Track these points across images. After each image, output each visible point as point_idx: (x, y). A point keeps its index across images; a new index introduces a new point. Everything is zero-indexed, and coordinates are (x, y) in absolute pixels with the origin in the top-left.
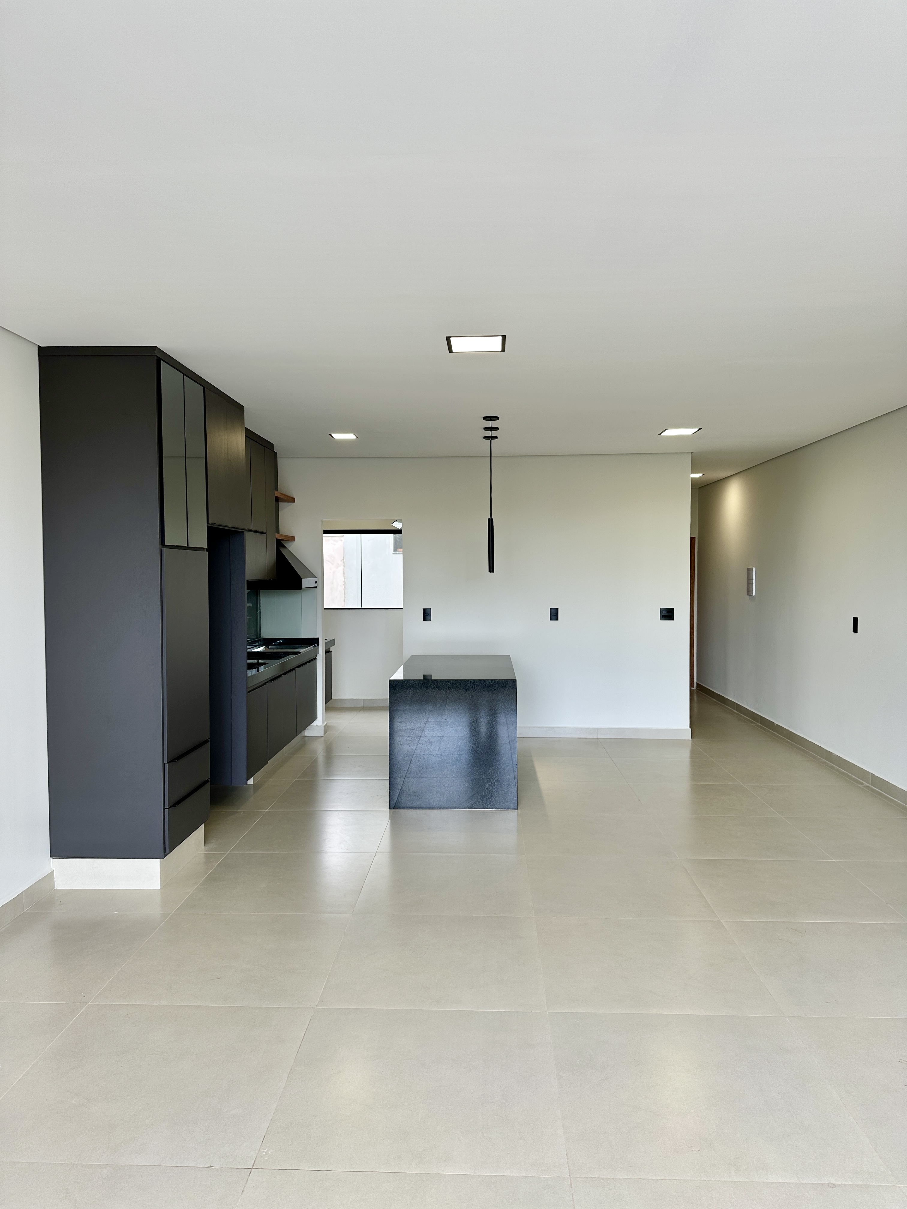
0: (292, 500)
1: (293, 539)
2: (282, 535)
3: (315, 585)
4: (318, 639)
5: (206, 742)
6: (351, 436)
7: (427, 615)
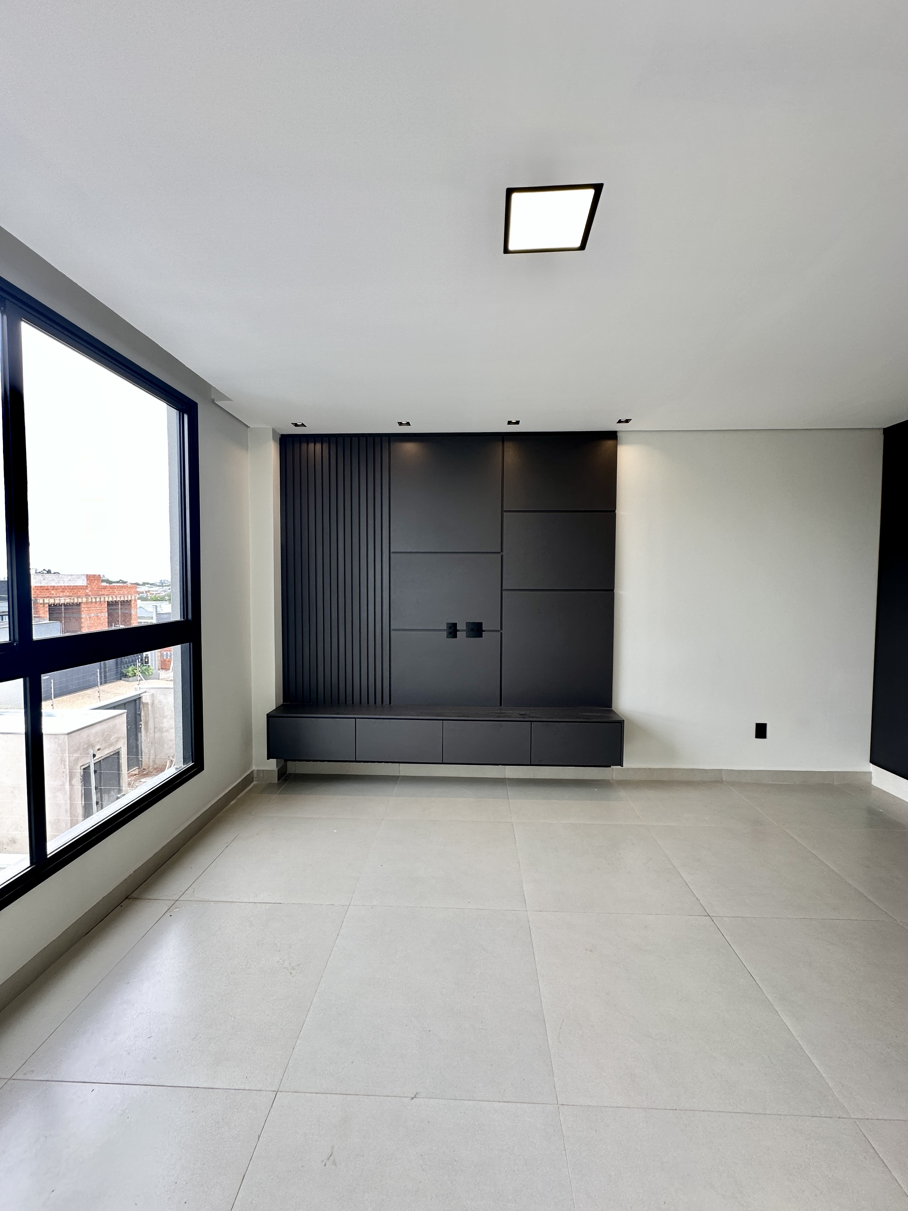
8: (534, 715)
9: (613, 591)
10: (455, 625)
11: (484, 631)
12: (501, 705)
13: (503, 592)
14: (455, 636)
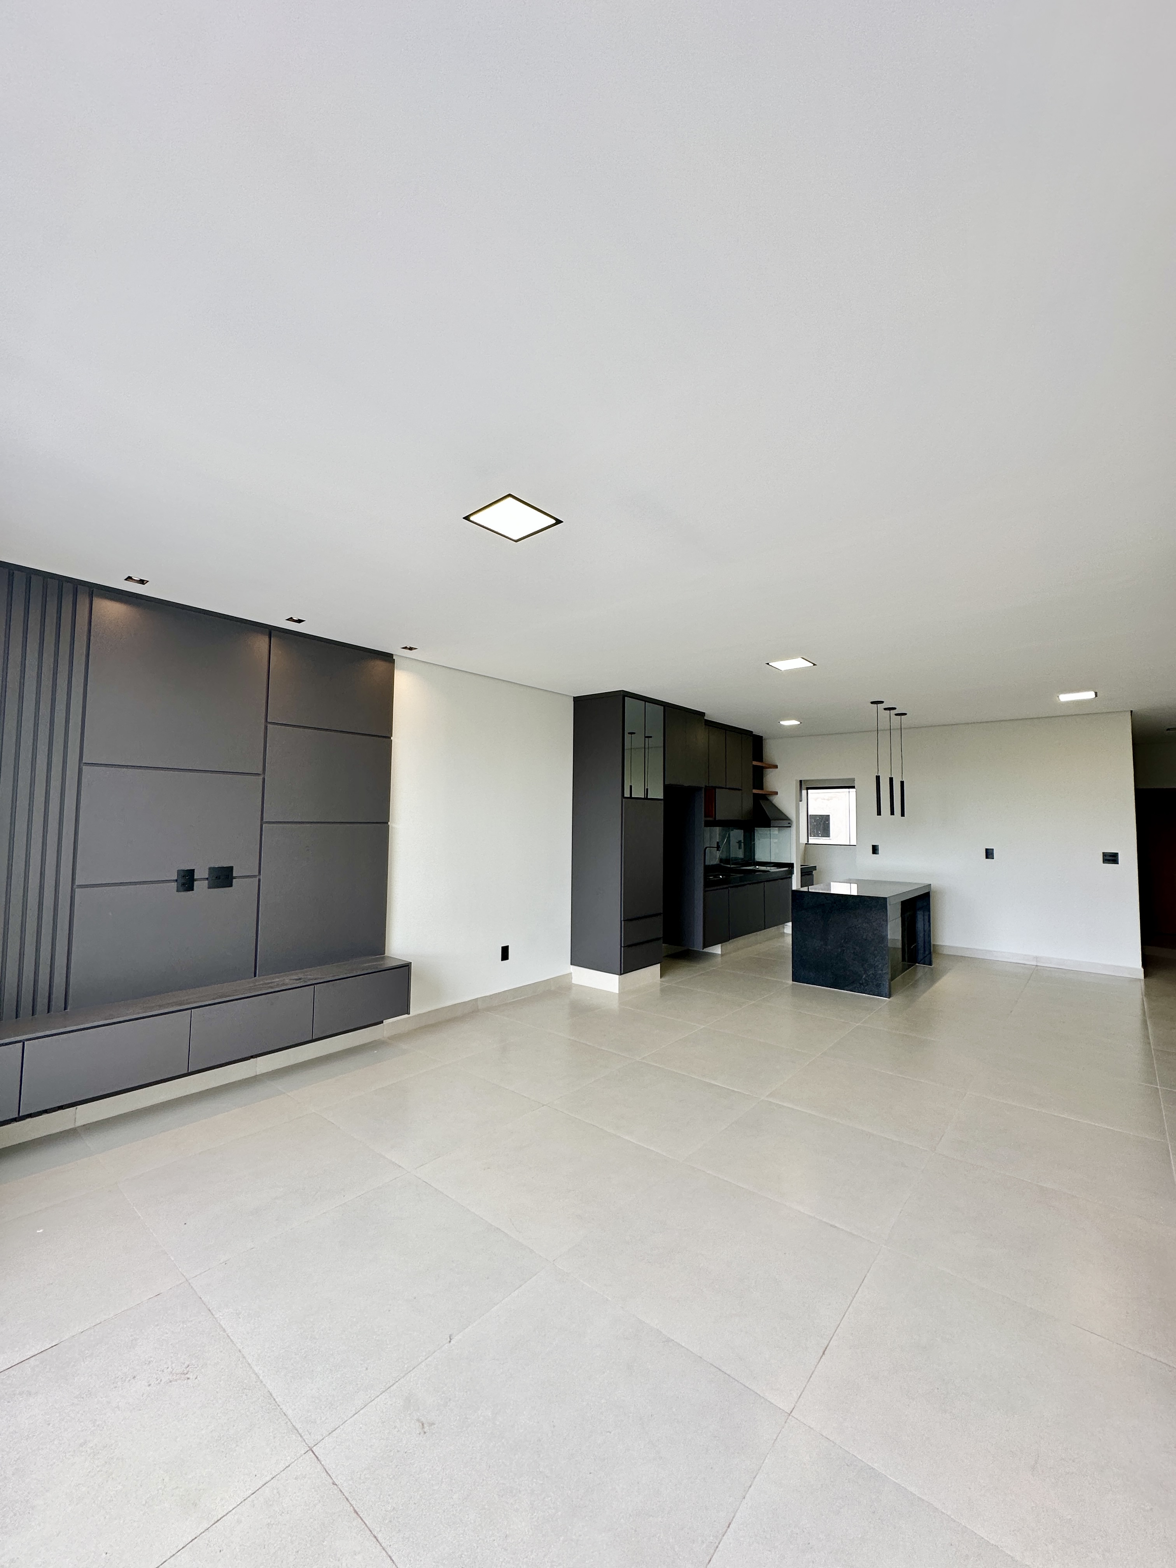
0: (776, 767)
1: (776, 793)
2: (767, 792)
3: (789, 825)
4: (793, 864)
5: (660, 914)
6: (795, 722)
7: (875, 850)
8: (316, 976)
9: (388, 824)
10: (192, 872)
11: (235, 878)
12: (255, 976)
13: (264, 825)
14: (190, 888)
